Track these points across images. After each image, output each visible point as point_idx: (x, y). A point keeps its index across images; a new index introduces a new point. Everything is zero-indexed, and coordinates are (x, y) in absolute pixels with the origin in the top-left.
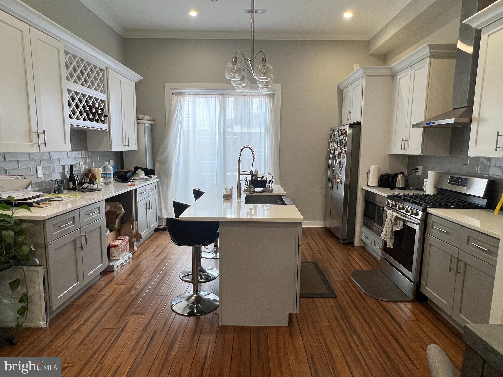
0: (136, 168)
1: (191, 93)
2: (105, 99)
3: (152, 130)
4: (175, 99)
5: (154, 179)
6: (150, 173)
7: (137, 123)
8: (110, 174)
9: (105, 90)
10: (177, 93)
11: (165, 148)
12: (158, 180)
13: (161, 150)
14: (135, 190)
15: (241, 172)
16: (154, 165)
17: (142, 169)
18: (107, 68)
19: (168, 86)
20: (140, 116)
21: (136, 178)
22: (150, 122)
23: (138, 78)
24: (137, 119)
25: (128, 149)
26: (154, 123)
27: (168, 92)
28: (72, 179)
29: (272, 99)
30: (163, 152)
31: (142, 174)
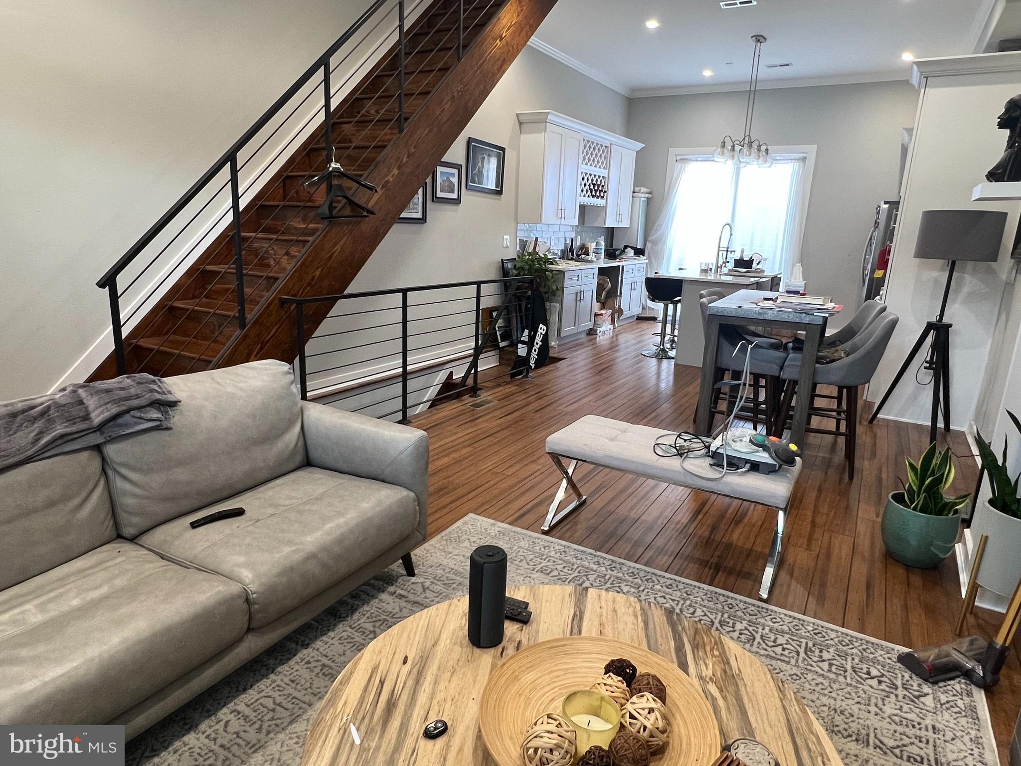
0: (626, 247)
1: (699, 159)
2: (606, 176)
3: (648, 204)
4: (679, 165)
5: (643, 259)
6: (639, 252)
7: (633, 197)
8: (601, 249)
9: (608, 167)
10: (682, 159)
11: (660, 225)
12: (647, 261)
13: (655, 228)
14: (623, 267)
15: (721, 249)
16: (645, 245)
17: (632, 248)
18: (611, 144)
19: (673, 151)
20: (637, 189)
21: (624, 256)
22: (647, 195)
23: (640, 146)
24: (634, 192)
25: (621, 226)
26: (650, 196)
27: (671, 159)
28: (571, 250)
29: (802, 164)
30: (656, 231)
31: (630, 252)
